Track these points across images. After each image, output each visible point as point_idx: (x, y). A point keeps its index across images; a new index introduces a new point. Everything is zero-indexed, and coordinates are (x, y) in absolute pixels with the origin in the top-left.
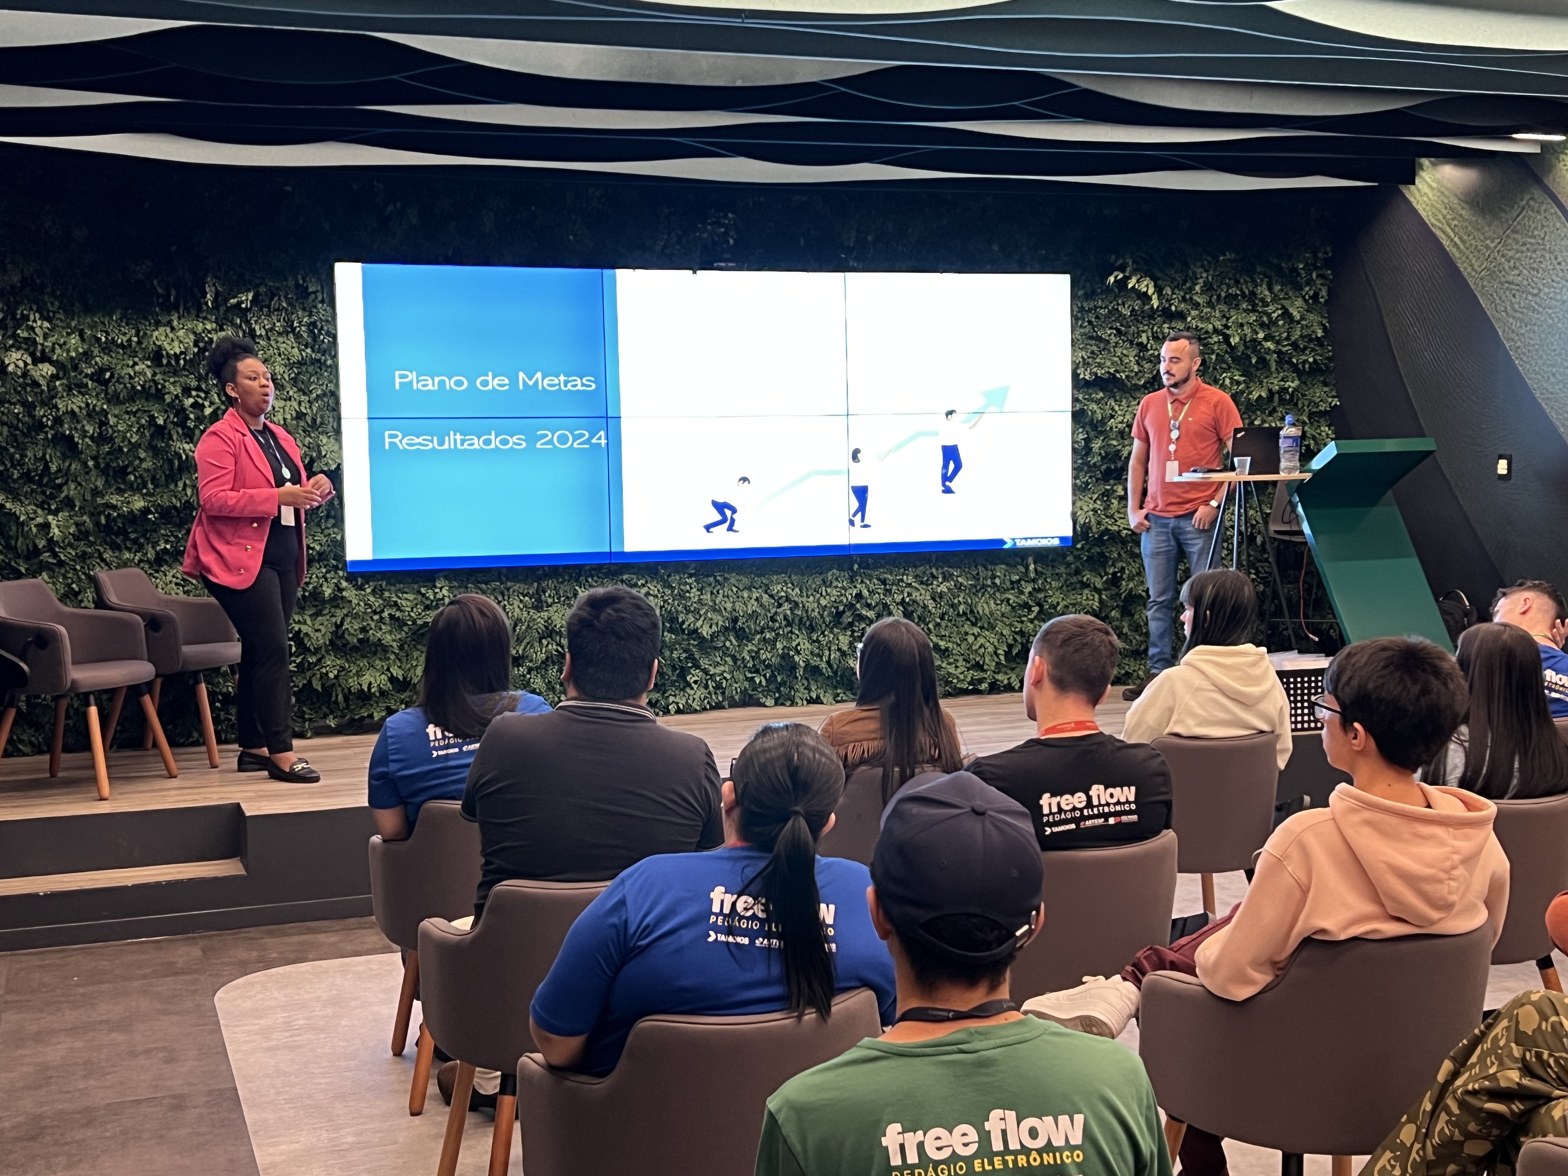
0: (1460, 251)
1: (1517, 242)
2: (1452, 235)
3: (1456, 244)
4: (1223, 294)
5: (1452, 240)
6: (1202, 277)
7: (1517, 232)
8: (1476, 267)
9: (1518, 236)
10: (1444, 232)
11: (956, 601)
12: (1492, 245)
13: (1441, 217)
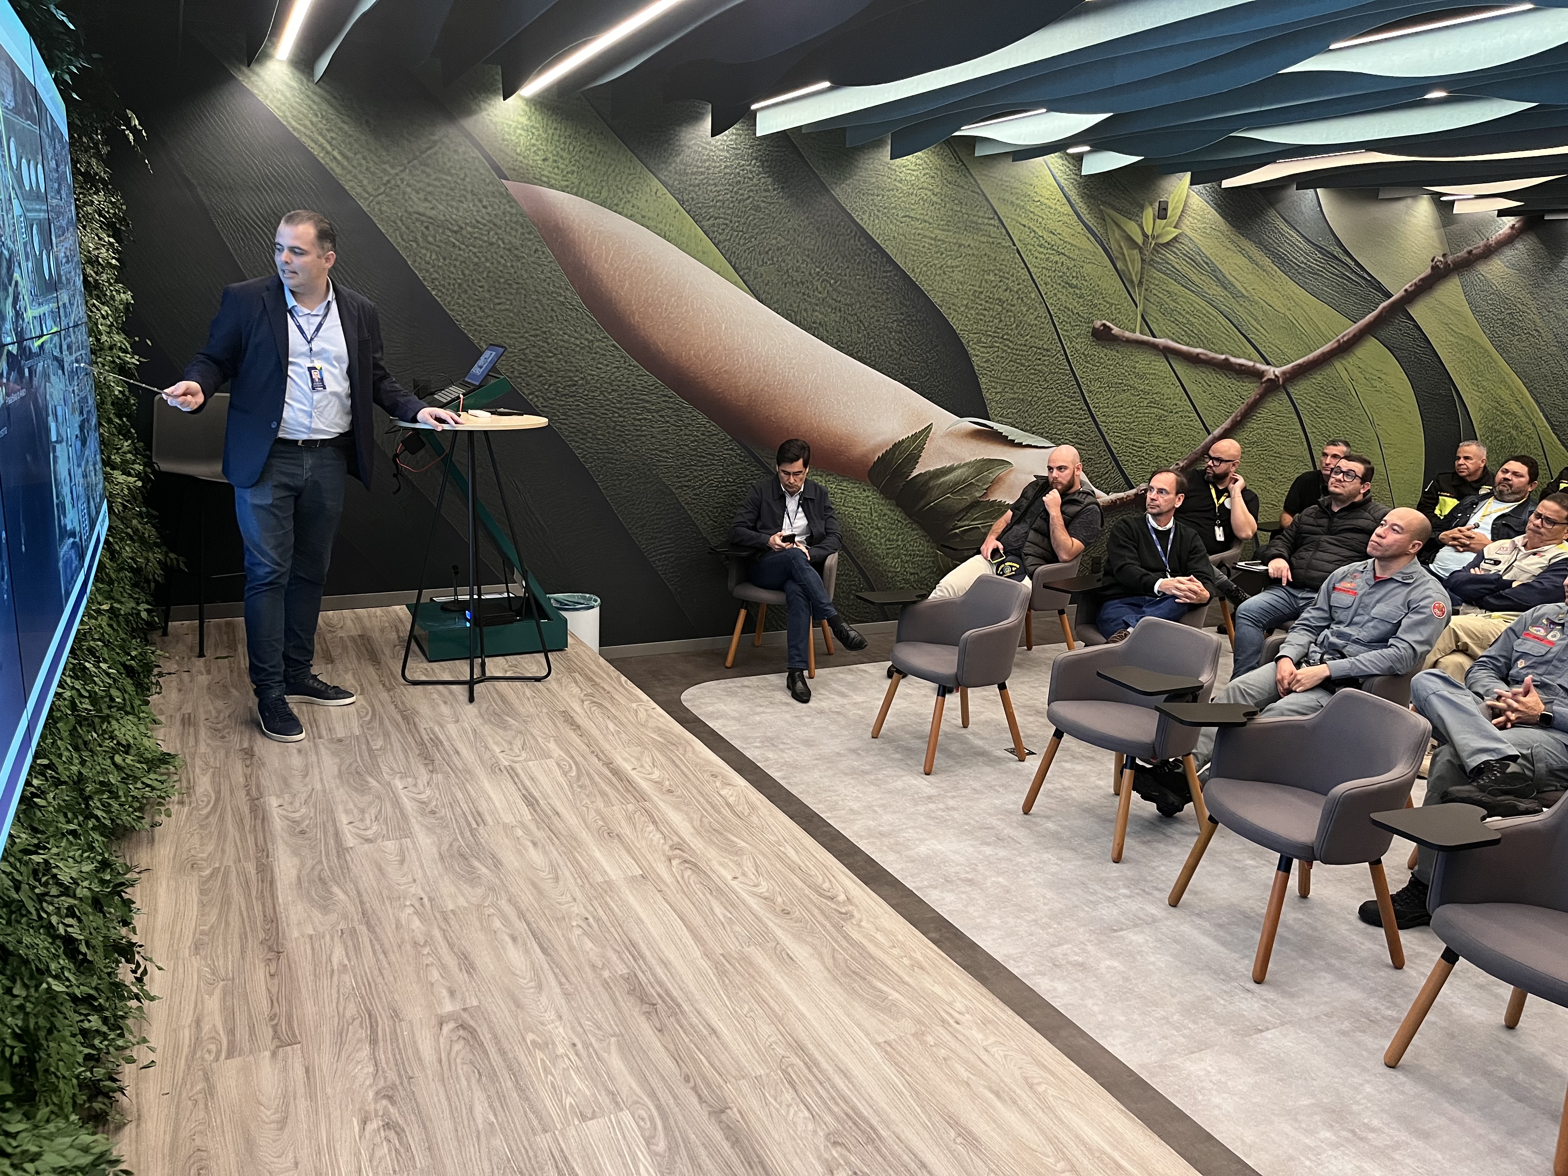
0: (343, 168)
1: (428, 176)
2: (329, 148)
3: (335, 158)
5: (328, 152)
7: (428, 165)
8: (370, 189)
9: (427, 170)
10: (316, 142)
12: (393, 172)
13: (308, 123)
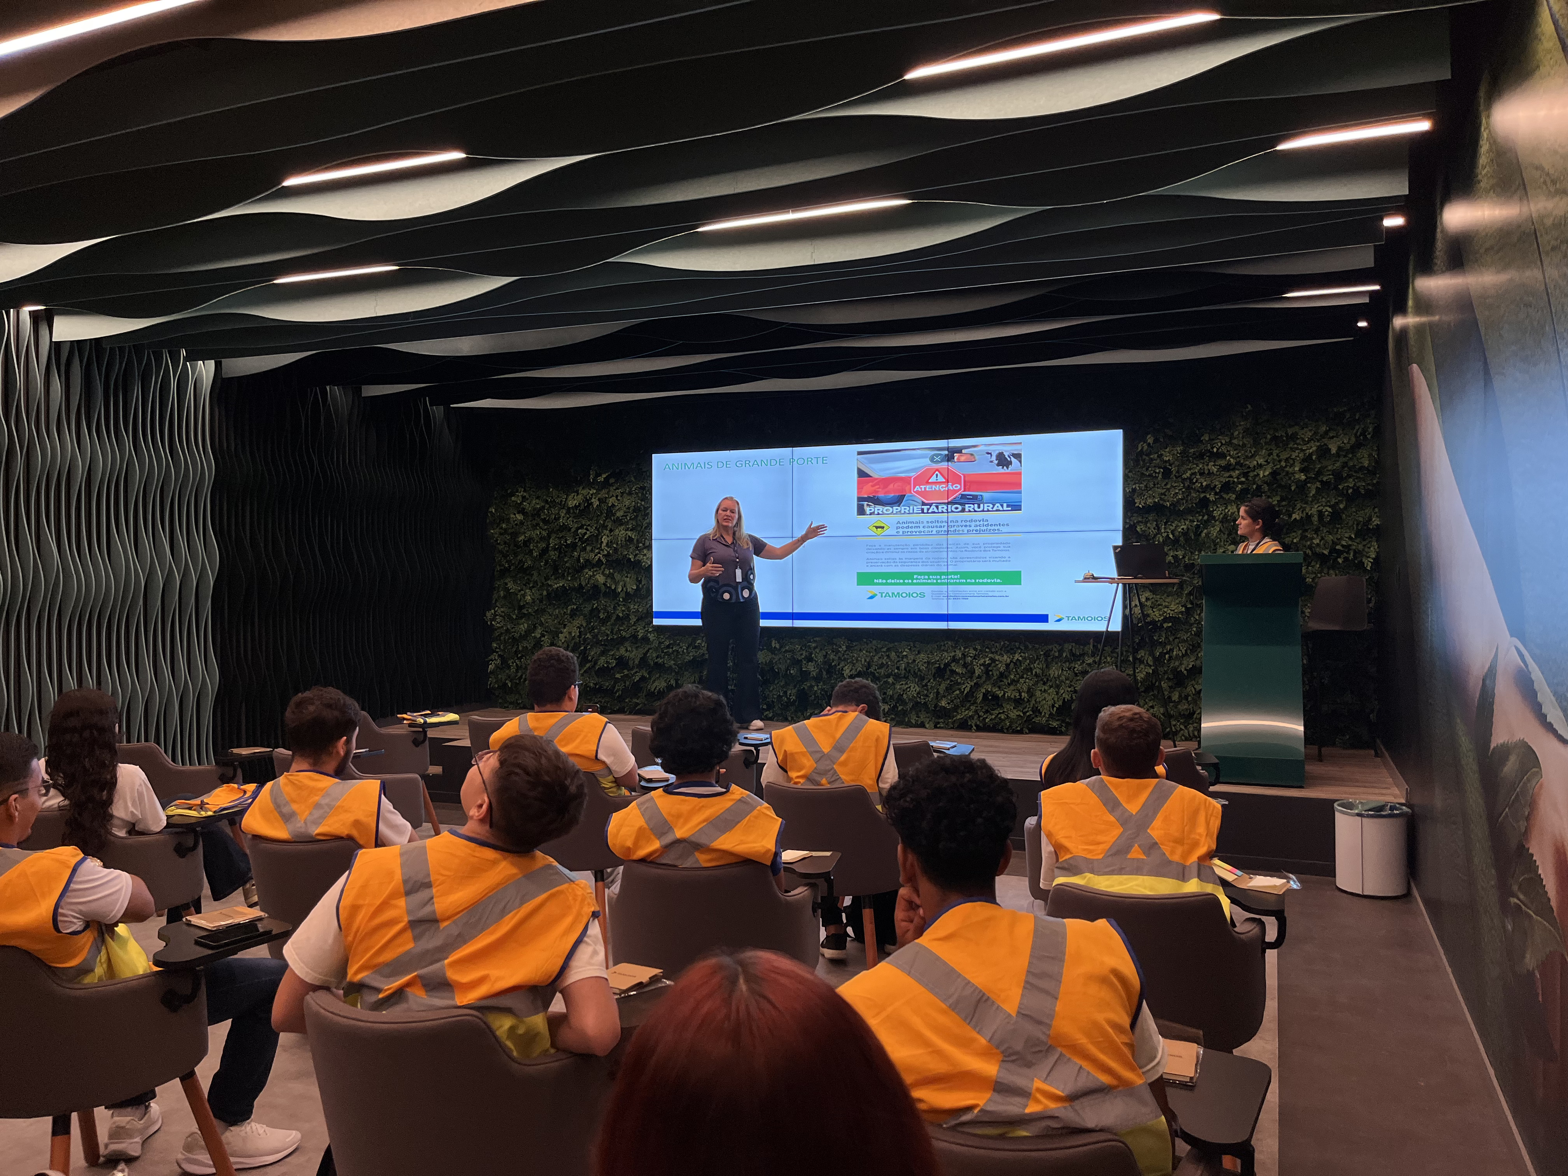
4: (1269, 437)
6: (1240, 425)
11: (1032, 666)
